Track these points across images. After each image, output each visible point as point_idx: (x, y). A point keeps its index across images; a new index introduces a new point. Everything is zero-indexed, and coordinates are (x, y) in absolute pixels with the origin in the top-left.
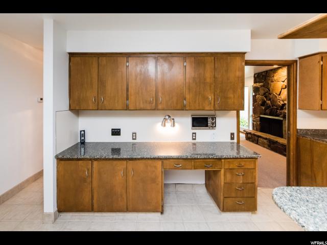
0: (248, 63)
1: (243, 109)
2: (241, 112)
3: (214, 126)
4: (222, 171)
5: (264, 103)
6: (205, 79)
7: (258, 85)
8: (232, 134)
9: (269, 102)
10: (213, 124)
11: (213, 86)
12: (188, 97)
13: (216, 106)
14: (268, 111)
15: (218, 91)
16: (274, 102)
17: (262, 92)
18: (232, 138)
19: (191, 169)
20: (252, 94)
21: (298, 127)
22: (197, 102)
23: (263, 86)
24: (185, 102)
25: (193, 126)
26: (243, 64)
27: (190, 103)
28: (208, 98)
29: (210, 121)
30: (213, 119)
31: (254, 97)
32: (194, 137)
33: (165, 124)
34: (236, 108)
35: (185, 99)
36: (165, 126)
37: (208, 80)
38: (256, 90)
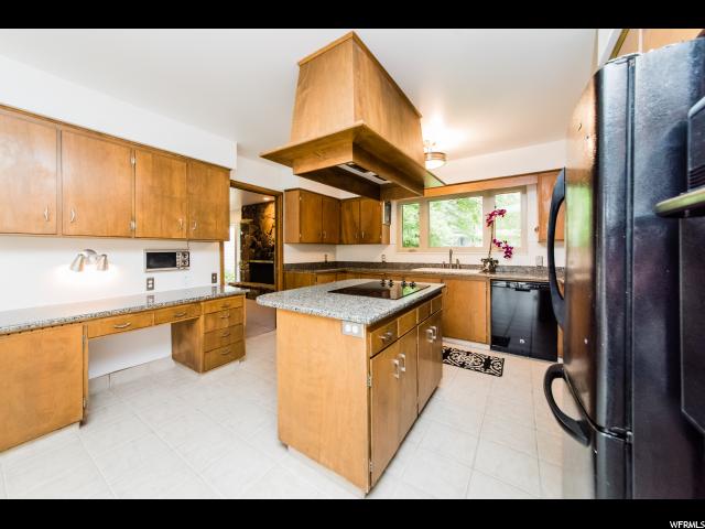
0: (234, 184)
1: (228, 240)
2: (226, 243)
3: (186, 264)
4: (202, 318)
5: (254, 245)
6: (172, 193)
7: (247, 221)
8: (214, 275)
9: (259, 243)
10: (184, 262)
11: (184, 204)
12: (139, 215)
13: (191, 233)
14: (258, 255)
15: (194, 212)
16: (265, 242)
17: (251, 230)
18: (214, 281)
19: (150, 326)
20: (240, 233)
21: (286, 262)
22: (159, 225)
23: (253, 223)
24: (133, 224)
25: (148, 267)
26: (229, 183)
27: (143, 226)
28: (177, 221)
29: (179, 258)
30: (184, 255)
31: (242, 236)
32: (150, 286)
33: (81, 266)
34: (219, 237)
35: (133, 219)
36: (80, 269)
37: (177, 194)
38: (244, 227)
